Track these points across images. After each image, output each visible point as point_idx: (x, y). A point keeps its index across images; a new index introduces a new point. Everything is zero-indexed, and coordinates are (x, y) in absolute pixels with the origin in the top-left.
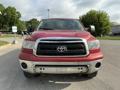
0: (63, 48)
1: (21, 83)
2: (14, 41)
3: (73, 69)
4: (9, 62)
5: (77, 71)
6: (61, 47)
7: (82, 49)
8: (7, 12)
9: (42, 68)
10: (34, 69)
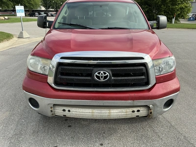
0: (105, 73)
1: (33, 126)
2: (21, 33)
3: (123, 112)
4: (13, 78)
5: (130, 115)
6: (102, 72)
7: (142, 76)
9: (67, 109)
10: (52, 111)
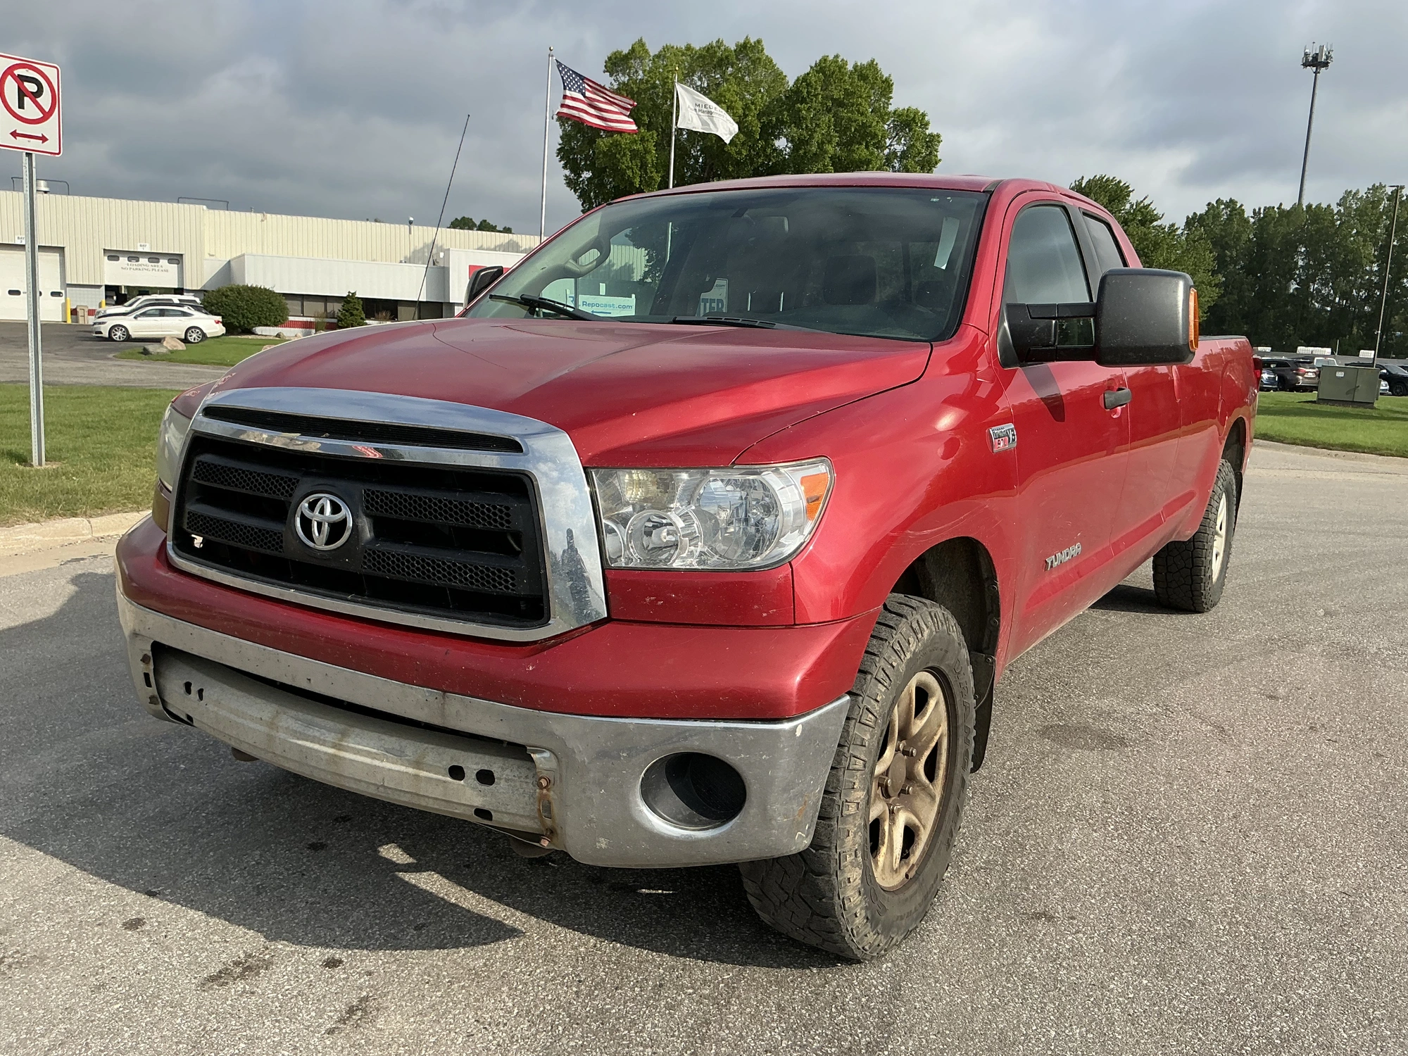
0: (335, 509)
3: (399, 755)
5: (437, 793)
6: (324, 500)
8: (798, 121)
9: (196, 684)
10: (147, 681)
